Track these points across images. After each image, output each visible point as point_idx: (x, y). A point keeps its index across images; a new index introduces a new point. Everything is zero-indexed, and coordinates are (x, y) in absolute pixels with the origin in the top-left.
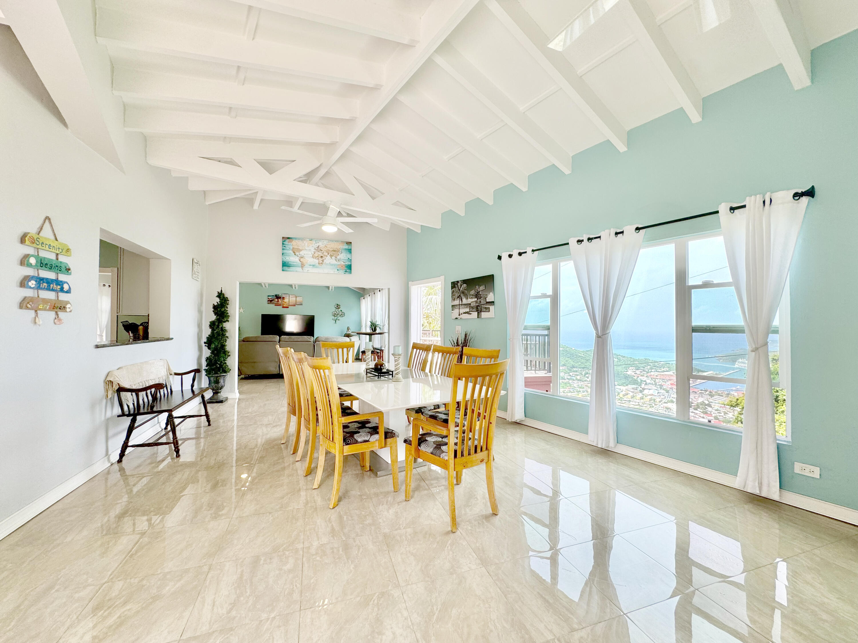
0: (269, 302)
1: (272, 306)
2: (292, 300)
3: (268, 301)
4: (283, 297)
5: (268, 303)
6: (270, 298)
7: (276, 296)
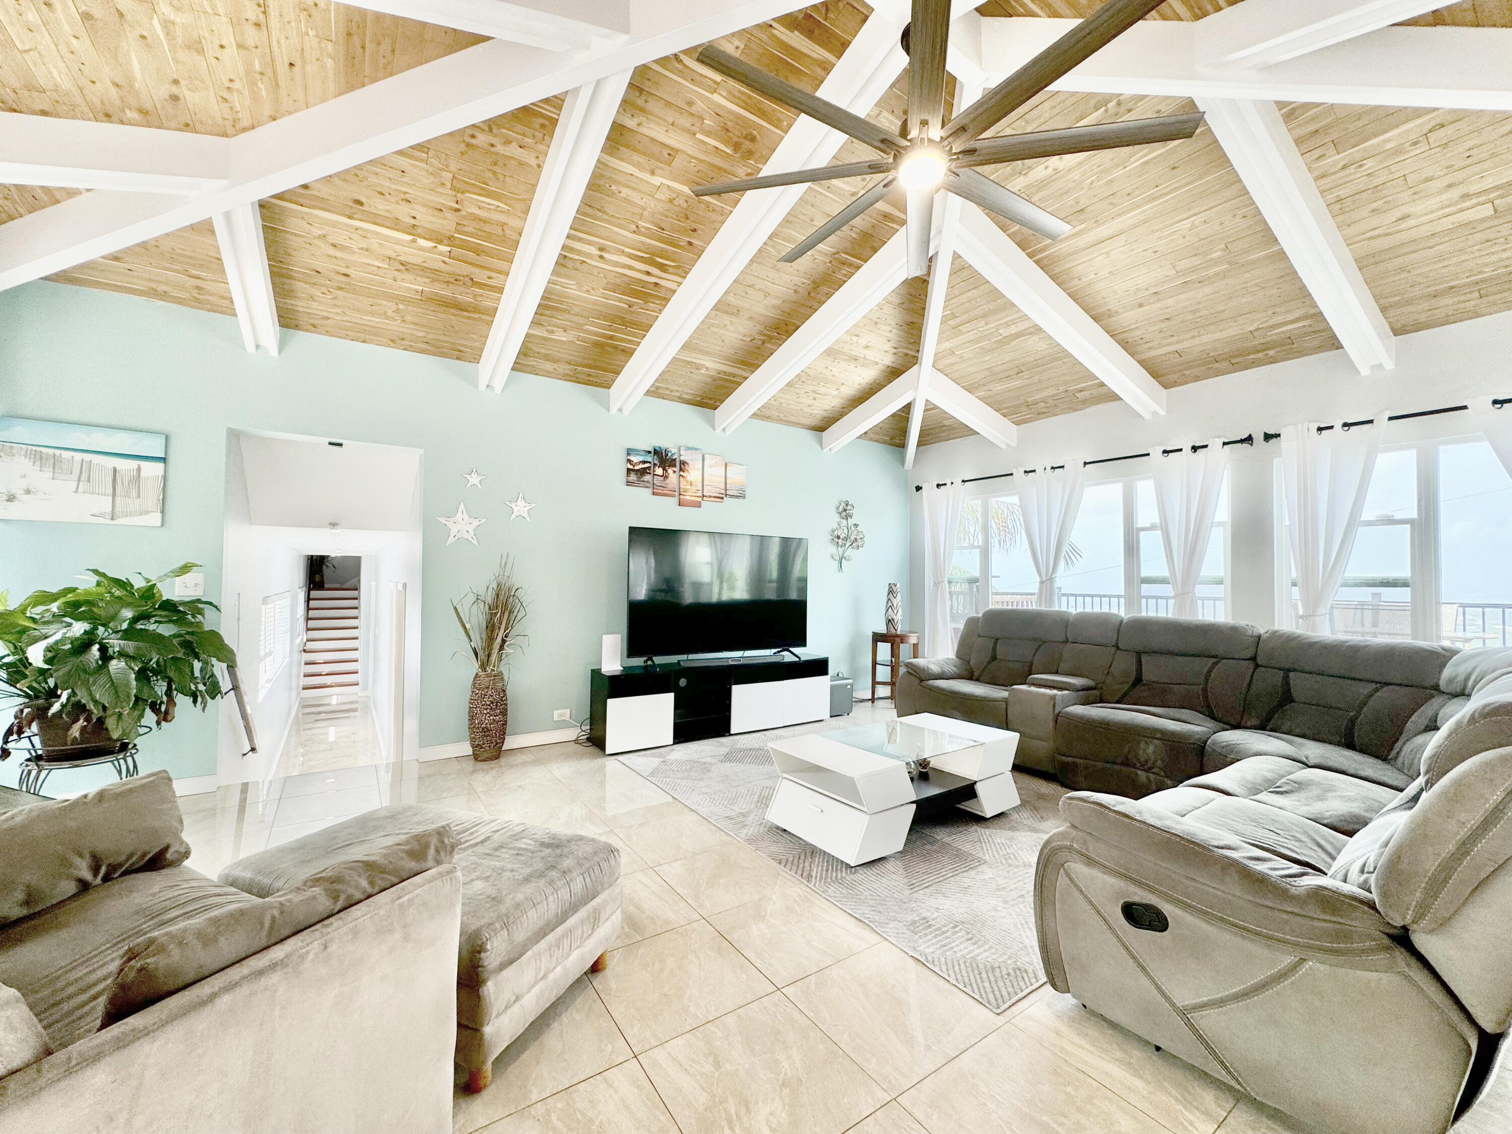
0: (633, 477)
1: (642, 494)
2: (714, 477)
3: (629, 470)
4: (683, 463)
5: (629, 483)
6: (635, 459)
7: (657, 452)
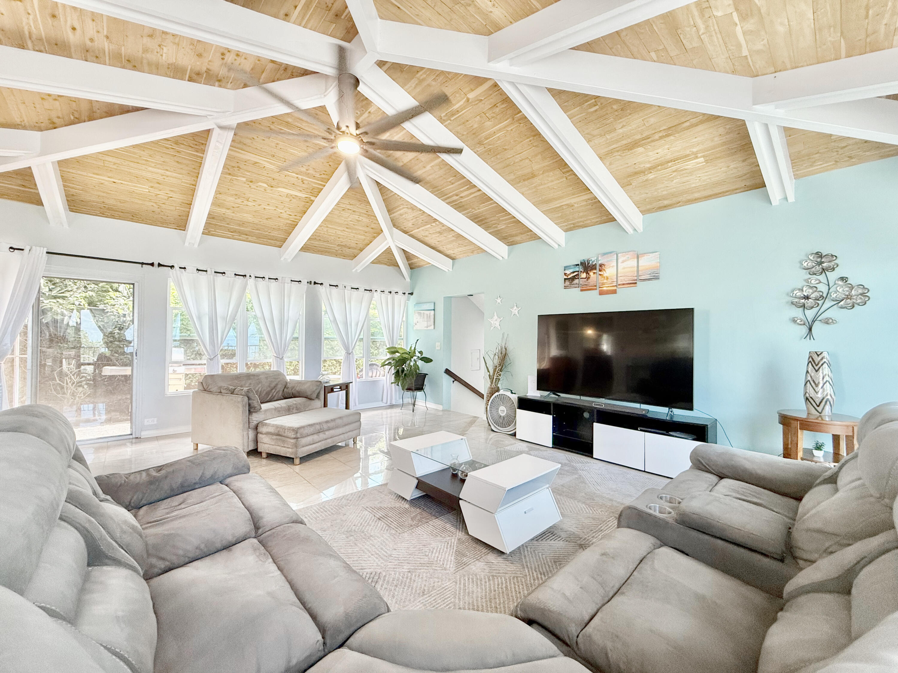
0: (567, 283)
1: (575, 292)
3: (565, 280)
4: (601, 265)
5: (565, 287)
6: (568, 272)
7: (583, 264)
